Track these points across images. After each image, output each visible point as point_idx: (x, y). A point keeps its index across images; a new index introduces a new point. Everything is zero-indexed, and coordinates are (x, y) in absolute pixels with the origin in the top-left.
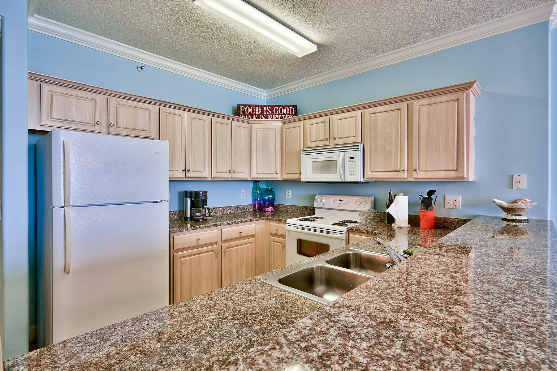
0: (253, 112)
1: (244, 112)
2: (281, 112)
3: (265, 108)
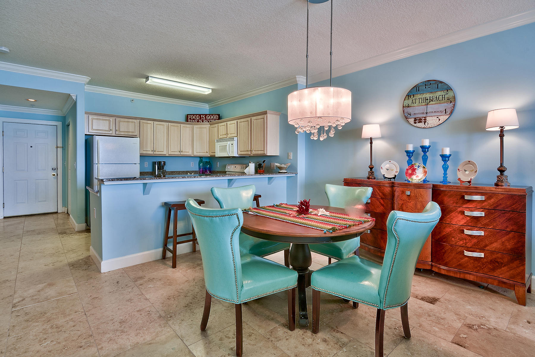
0: (195, 118)
1: (190, 119)
2: (211, 118)
3: (202, 115)
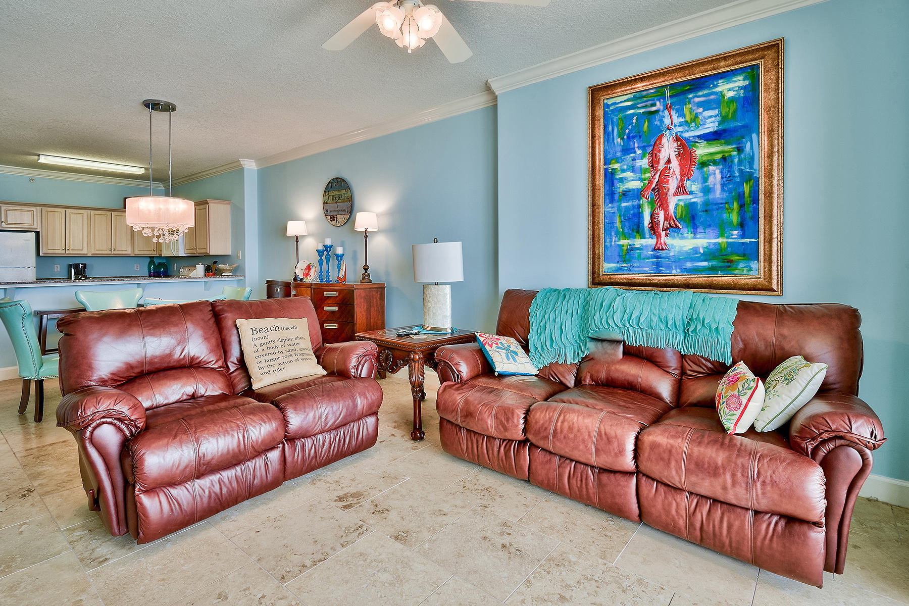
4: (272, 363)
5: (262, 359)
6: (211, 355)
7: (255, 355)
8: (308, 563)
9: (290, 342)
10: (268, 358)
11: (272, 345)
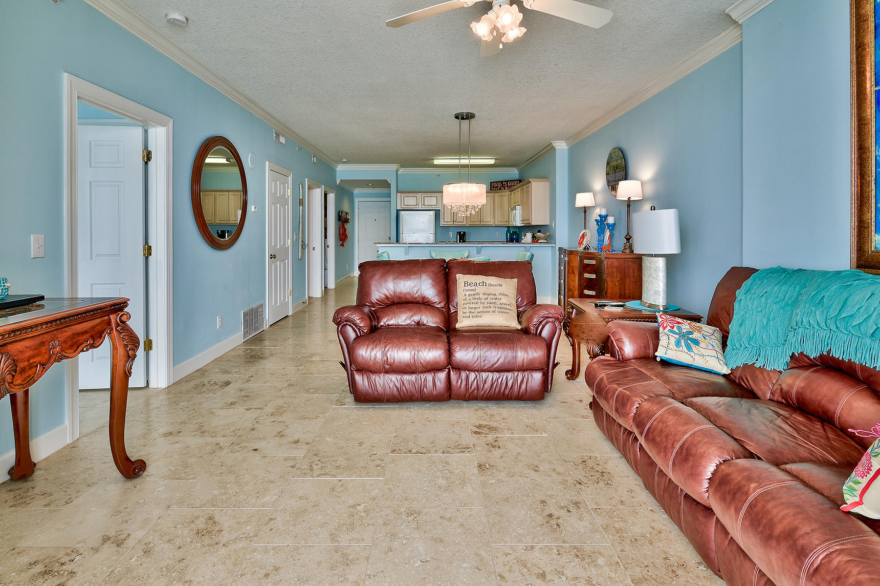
0: (498, 186)
1: (493, 187)
2: (512, 184)
3: (504, 182)
4: (473, 310)
5: (467, 306)
6: (436, 297)
7: (463, 302)
8: (414, 451)
9: (493, 297)
10: (471, 306)
11: (477, 297)
